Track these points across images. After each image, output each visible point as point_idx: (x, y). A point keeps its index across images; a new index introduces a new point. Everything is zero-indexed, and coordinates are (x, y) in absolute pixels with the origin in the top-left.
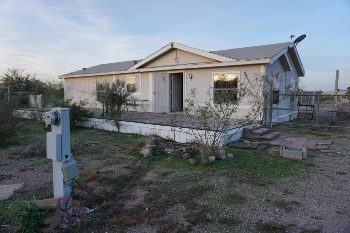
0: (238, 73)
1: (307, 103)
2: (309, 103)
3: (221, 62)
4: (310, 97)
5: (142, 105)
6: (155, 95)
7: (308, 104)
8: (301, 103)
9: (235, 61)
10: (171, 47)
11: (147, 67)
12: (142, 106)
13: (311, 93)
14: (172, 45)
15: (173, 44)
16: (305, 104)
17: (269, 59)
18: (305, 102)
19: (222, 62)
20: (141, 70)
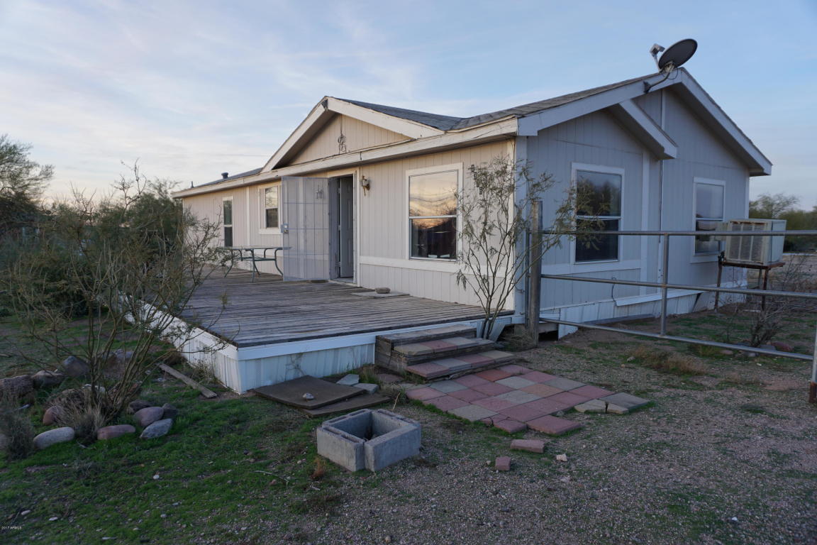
0: (458, 171)
1: (746, 256)
2: (750, 257)
3: (412, 140)
4: (754, 240)
5: (275, 260)
6: (286, 235)
7: (749, 261)
8: (728, 259)
9: (441, 136)
10: (324, 110)
11: (295, 163)
12: (274, 262)
13: (758, 227)
14: (325, 103)
15: (327, 101)
16: (739, 260)
17: (515, 122)
18: (739, 254)
19: (415, 140)
20: (283, 172)
